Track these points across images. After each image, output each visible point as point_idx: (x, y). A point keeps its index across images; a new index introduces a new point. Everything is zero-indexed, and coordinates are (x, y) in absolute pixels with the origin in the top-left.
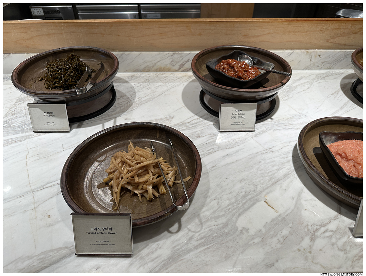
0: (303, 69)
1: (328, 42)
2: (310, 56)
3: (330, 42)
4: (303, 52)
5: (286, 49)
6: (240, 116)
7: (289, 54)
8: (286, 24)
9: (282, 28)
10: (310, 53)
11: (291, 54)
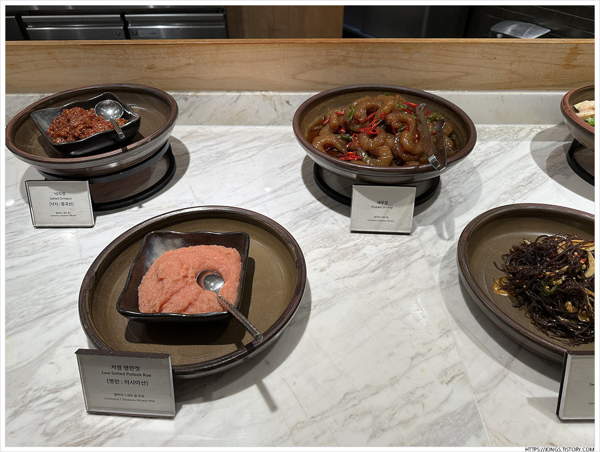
0: (268, 125)
1: (295, 78)
2: (273, 103)
3: (299, 79)
4: (257, 95)
5: (229, 90)
6: (65, 201)
7: (235, 99)
8: (213, 48)
9: (208, 56)
10: (270, 98)
11: (238, 99)
